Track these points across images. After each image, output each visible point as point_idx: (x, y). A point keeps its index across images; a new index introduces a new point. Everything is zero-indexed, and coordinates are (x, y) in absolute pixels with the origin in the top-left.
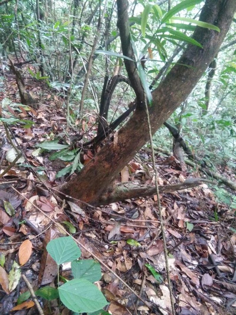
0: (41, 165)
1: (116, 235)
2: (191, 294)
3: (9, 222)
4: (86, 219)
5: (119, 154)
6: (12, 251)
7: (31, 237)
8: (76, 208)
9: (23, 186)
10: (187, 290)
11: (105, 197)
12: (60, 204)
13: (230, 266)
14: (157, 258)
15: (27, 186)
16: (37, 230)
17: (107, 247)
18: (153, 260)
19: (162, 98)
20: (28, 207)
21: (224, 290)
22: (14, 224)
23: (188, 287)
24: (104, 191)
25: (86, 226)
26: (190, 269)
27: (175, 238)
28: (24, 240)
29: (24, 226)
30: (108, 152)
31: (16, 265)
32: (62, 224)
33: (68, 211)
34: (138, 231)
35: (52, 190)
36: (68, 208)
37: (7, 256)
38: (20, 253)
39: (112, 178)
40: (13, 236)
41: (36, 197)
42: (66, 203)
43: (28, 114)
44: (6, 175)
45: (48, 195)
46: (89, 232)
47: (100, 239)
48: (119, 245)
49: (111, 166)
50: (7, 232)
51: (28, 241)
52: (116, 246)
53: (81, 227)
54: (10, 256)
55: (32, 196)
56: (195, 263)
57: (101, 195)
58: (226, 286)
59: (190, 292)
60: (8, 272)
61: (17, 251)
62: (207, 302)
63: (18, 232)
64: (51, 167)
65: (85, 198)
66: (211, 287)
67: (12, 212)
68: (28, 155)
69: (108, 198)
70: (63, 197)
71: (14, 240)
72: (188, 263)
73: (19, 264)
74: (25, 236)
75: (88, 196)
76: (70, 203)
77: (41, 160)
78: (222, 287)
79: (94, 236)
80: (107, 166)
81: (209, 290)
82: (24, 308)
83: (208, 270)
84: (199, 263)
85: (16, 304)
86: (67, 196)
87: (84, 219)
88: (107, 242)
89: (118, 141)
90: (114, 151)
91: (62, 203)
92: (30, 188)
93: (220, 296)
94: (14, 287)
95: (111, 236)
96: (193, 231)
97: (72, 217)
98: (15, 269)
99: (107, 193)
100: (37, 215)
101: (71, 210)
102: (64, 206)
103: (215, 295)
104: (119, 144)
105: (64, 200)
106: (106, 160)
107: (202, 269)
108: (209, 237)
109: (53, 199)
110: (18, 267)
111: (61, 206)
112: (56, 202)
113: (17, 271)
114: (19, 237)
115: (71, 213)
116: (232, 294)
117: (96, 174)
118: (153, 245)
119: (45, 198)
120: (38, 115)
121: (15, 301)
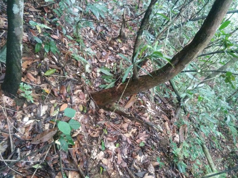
0: (97, 77)
1: (101, 124)
2: (113, 164)
3: (66, 94)
4: (94, 110)
5: (117, 93)
6: (60, 104)
7: (69, 104)
8: (92, 104)
9: (80, 84)
10: (112, 161)
11: (107, 107)
12: (87, 98)
13: (141, 169)
14: (109, 142)
15: (81, 84)
16: (73, 103)
17: (94, 125)
18: (107, 141)
19: (142, 82)
20: (76, 93)
21: (127, 173)
22: (66, 96)
23: (113, 160)
24: (107, 104)
25: (92, 113)
26: (122, 157)
27: (128, 143)
28: (66, 103)
29: (69, 98)
30: (113, 90)
31: (58, 109)
32: (83, 106)
33: (89, 103)
34: (112, 129)
35: (88, 91)
36: (89, 102)
37: (58, 105)
38: (62, 107)
39: (112, 101)
40: (64, 99)
41: (80, 91)
42: (90, 100)
43: (118, 44)
44: (79, 75)
45: (85, 92)
46: (91, 116)
47: (94, 121)
48: (99, 128)
49: (112, 96)
50: (63, 97)
51: (67, 104)
52: (98, 127)
53: (89, 112)
54: (59, 105)
55: (80, 89)
56: (126, 157)
57: (106, 105)
58: (129, 172)
59: (112, 162)
60: (55, 110)
61: (61, 105)
62: (116, 171)
63: (66, 100)
64: (100, 81)
65: (98, 102)
66: (123, 168)
67: (69, 91)
68: (95, 70)
69: (109, 108)
70: (90, 96)
71: (63, 101)
72: (123, 155)
73: (60, 110)
74: (67, 102)
75: (100, 102)
76: (91, 100)
77: (98, 75)
78: (127, 171)
79: (92, 118)
80: (111, 95)
81: (121, 169)
82: (52, 123)
83: (128, 162)
84: (128, 158)
85: (51, 121)
86: (91, 97)
87: (93, 110)
88: (95, 124)
89: (119, 88)
90: (116, 91)
91: (88, 98)
92: (82, 86)
93: (123, 173)
94: (54, 116)
95: (99, 123)
96: (141, 147)
97: (88, 106)
98: (57, 110)
99: (108, 106)
100: (77, 97)
101: (90, 103)
102: (88, 100)
103: (122, 171)
104: (118, 89)
105: (89, 98)
106: (111, 92)
107: (127, 160)
108: (145, 154)
109: (86, 95)
110: (59, 111)
111: (87, 100)
112: (86, 97)
113: (58, 111)
114: (65, 101)
115: (89, 105)
116: (129, 176)
117: (105, 95)
118: (112, 137)
119: (83, 93)
120: (123, 46)
121: (51, 120)
